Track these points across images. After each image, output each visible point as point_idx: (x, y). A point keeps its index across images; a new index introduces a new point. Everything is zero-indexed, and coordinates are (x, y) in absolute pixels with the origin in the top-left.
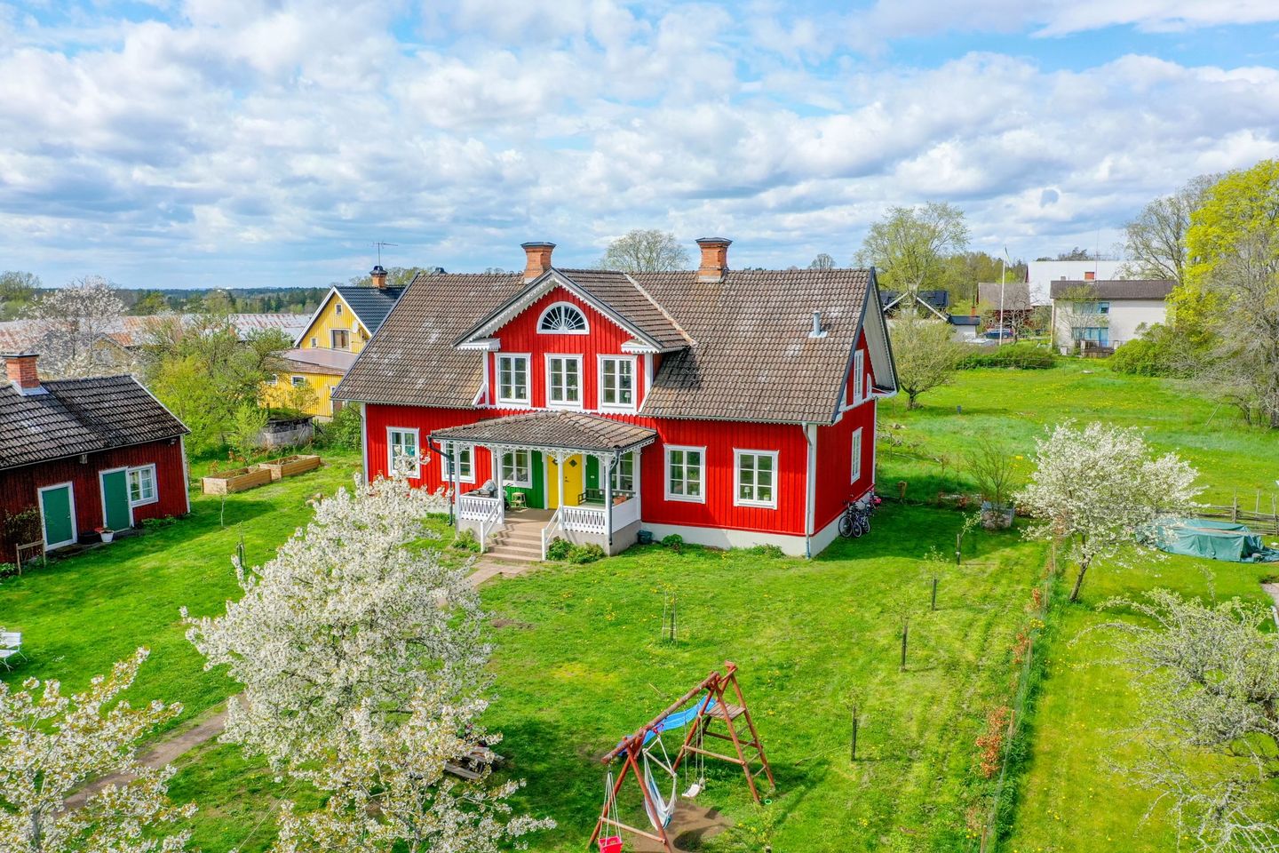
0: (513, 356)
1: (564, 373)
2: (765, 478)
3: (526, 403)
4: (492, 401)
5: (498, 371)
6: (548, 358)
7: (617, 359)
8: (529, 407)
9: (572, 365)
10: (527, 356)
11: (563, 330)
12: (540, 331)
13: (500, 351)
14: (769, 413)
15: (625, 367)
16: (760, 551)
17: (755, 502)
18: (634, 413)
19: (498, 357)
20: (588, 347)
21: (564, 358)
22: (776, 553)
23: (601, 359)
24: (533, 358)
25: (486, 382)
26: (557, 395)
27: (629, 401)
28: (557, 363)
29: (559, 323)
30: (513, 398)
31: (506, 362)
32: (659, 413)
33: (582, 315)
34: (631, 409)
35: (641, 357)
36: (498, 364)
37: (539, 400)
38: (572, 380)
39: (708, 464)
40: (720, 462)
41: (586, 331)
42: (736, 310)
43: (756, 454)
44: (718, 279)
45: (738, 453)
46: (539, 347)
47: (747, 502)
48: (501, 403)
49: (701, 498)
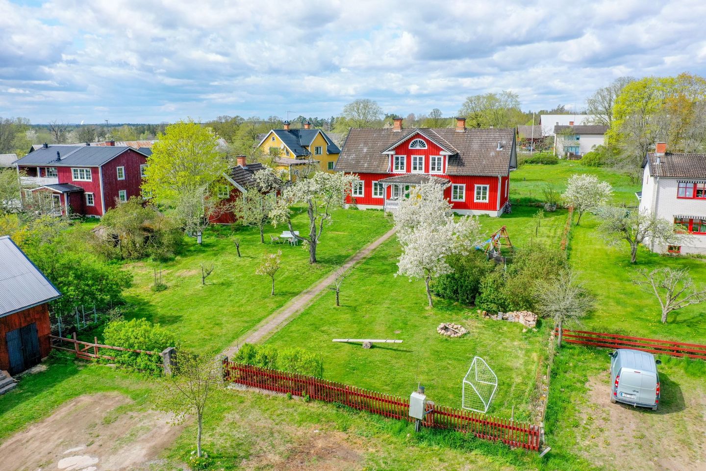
0: (400, 156)
1: (418, 161)
2: (485, 193)
3: (404, 171)
4: (392, 171)
5: (394, 161)
6: (412, 157)
7: (436, 157)
8: (405, 173)
9: (421, 159)
10: (405, 156)
11: (418, 148)
12: (410, 148)
13: (396, 154)
14: (487, 173)
15: (439, 159)
16: (483, 216)
17: (481, 201)
18: (442, 174)
19: (394, 157)
20: (427, 153)
21: (418, 157)
22: (488, 216)
23: (431, 157)
24: (407, 157)
25: (390, 165)
26: (415, 168)
27: (440, 170)
28: (415, 159)
29: (417, 145)
30: (399, 170)
31: (397, 159)
32: (452, 174)
33: (425, 143)
34: (441, 173)
35: (445, 156)
36: (394, 159)
37: (409, 170)
38: (421, 164)
39: (466, 190)
40: (470, 189)
41: (426, 148)
42: (471, 141)
43: (482, 186)
44: (463, 131)
45: (476, 186)
46: (409, 153)
47: (478, 201)
48: (395, 172)
49: (464, 200)
